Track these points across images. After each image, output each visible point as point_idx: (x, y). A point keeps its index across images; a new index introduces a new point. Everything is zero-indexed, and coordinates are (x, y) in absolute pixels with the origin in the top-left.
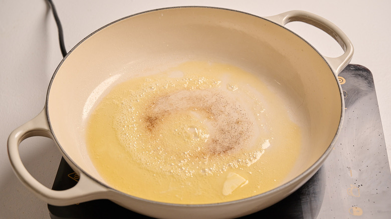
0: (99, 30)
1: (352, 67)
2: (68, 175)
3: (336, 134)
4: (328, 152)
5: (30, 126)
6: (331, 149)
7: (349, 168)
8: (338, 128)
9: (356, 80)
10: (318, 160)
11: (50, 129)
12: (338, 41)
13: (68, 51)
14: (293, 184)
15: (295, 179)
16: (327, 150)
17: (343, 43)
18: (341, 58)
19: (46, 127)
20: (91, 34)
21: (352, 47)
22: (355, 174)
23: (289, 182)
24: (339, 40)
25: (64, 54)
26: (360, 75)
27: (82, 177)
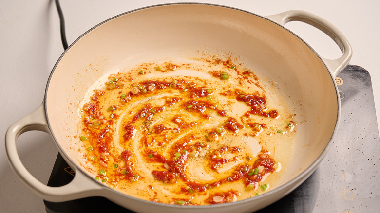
0: (99, 25)
1: (350, 68)
2: (65, 169)
3: (331, 138)
4: (322, 156)
5: (28, 121)
6: (325, 154)
7: (343, 171)
8: (333, 133)
9: (354, 81)
10: (312, 165)
11: (48, 124)
12: (337, 43)
13: (69, 44)
14: (286, 188)
15: (288, 183)
16: (321, 155)
17: (341, 44)
18: (339, 60)
19: (44, 122)
20: (92, 29)
21: (350, 49)
22: (349, 177)
23: (282, 186)
24: (338, 41)
25: (66, 46)
26: (357, 76)
27: (78, 173)
